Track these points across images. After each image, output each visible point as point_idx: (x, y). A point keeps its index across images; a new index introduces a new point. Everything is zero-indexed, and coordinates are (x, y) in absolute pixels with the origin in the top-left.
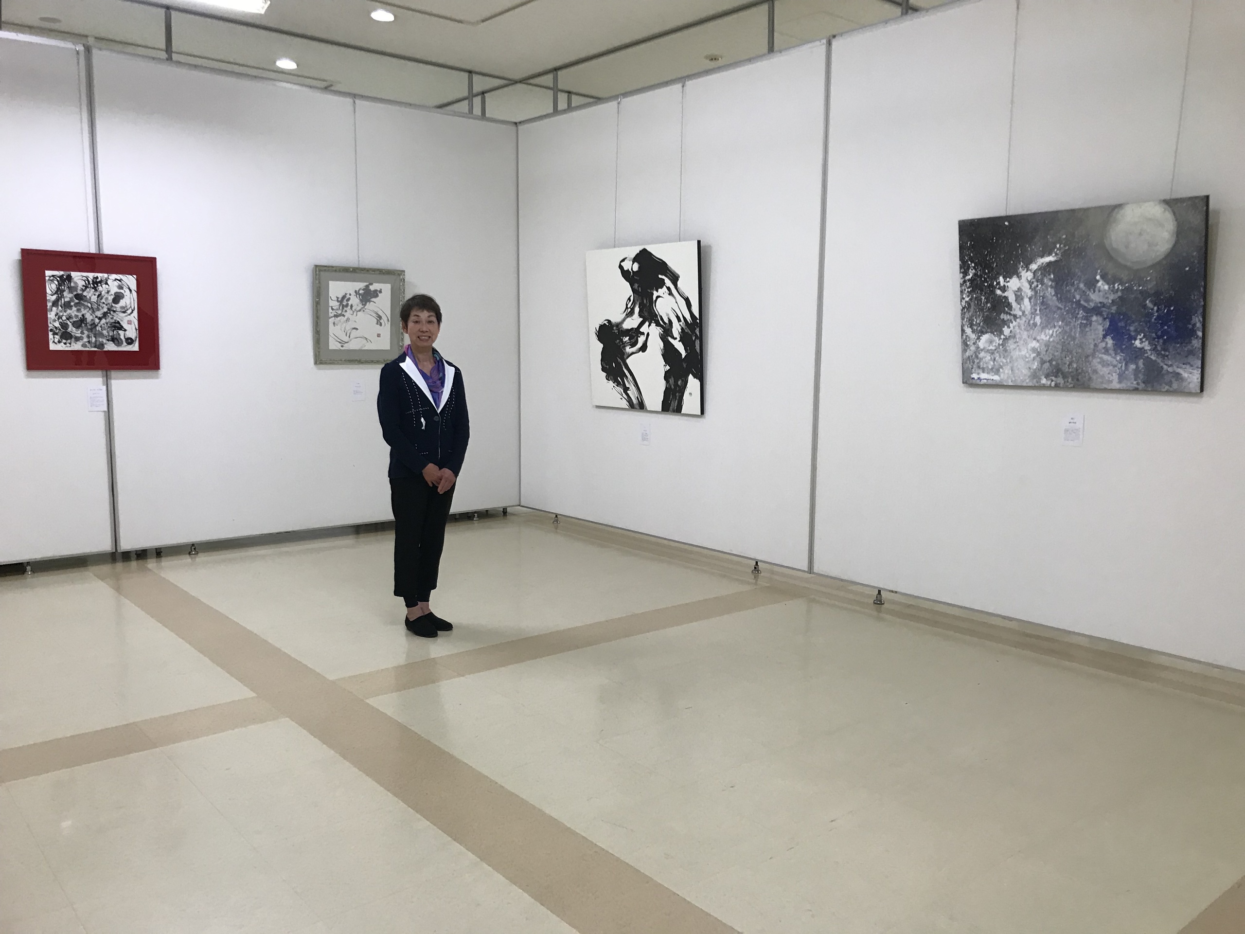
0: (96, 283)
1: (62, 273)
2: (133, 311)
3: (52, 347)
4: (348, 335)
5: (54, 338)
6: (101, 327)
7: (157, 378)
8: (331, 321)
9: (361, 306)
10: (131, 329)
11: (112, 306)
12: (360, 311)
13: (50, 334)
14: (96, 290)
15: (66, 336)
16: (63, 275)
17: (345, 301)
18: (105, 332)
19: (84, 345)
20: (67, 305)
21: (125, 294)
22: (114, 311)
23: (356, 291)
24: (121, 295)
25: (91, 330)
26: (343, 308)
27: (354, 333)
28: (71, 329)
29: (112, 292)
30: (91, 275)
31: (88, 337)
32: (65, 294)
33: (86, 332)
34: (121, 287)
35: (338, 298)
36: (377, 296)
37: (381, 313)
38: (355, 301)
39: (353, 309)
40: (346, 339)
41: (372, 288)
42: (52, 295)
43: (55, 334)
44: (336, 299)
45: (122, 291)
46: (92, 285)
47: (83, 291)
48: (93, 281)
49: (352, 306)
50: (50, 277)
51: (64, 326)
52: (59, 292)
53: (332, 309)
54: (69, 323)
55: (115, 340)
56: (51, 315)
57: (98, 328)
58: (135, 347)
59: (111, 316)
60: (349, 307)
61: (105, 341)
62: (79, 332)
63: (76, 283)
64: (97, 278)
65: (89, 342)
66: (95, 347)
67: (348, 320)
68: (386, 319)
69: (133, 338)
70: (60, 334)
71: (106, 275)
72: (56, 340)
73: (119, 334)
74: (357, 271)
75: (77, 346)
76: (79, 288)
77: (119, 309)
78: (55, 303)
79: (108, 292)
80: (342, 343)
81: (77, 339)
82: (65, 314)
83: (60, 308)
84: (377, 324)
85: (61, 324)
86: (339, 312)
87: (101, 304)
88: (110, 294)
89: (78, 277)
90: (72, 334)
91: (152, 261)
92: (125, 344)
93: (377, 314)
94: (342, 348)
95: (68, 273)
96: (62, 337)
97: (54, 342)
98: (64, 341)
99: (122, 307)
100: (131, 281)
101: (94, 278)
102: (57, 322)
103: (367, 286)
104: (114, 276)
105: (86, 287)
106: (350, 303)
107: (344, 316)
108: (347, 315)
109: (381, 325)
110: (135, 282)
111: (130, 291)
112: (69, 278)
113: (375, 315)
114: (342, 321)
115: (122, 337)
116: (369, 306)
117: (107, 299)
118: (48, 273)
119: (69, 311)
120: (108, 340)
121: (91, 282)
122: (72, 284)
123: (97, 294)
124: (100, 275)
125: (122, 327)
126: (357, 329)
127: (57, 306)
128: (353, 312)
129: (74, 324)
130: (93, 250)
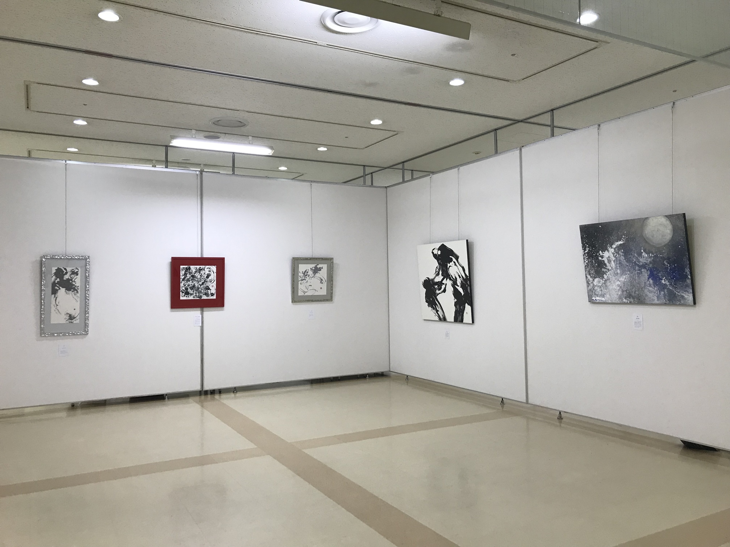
0: (200, 270)
1: (187, 266)
2: (214, 281)
3: (181, 298)
4: (307, 288)
5: (182, 294)
6: (201, 289)
7: (223, 311)
8: (300, 282)
9: (313, 275)
10: (213, 290)
11: (206, 280)
12: (312, 277)
13: (181, 292)
14: (200, 273)
15: (187, 293)
16: (187, 267)
17: (306, 273)
18: (202, 291)
19: (194, 297)
20: (188, 280)
21: (211, 274)
22: (207, 282)
23: (311, 268)
24: (209, 274)
25: (197, 290)
26: (305, 277)
27: (310, 288)
28: (189, 290)
29: (206, 274)
30: (198, 267)
31: (196, 293)
32: (188, 275)
33: (195, 291)
34: (210, 271)
35: (303, 272)
36: (321, 270)
37: (322, 278)
38: (310, 273)
39: (310, 276)
40: (306, 290)
41: (318, 266)
42: (182, 276)
43: (183, 292)
44: (302, 272)
45: (210, 273)
46: (198, 271)
47: (195, 273)
48: (199, 269)
49: (309, 275)
50: (182, 268)
51: (186, 289)
52: (185, 274)
53: (300, 277)
54: (189, 288)
55: (206, 294)
56: (182, 285)
57: (200, 289)
58: (214, 297)
59: (205, 284)
60: (308, 276)
61: (202, 295)
62: (192, 291)
63: (192, 270)
64: (200, 268)
65: (196, 295)
66: (198, 298)
67: (307, 282)
68: (324, 281)
69: (214, 293)
70: (184, 292)
71: (204, 266)
72: (183, 295)
73: (208, 292)
74: (312, 259)
75: (191, 298)
76: (193, 272)
77: (208, 281)
78: (183, 280)
79: (205, 273)
80: (304, 292)
81: (191, 294)
82: (187, 284)
83: (185, 281)
84: (320, 283)
85: (185, 288)
86: (303, 278)
87: (201, 279)
88: (205, 274)
89: (193, 268)
90: (190, 292)
91: (223, 259)
92: (210, 296)
93: (320, 278)
94: (304, 295)
95: (189, 266)
96: (185, 294)
97: (182, 296)
98: (186, 295)
99: (209, 280)
100: (214, 268)
101: (199, 268)
102: (184, 287)
103: (316, 266)
104: (207, 267)
105: (196, 272)
106: (308, 274)
107: (305, 280)
108: (307, 279)
109: (322, 283)
110: (215, 269)
111: (214, 272)
112: (190, 268)
113: (319, 279)
114: (304, 282)
115: (209, 293)
116: (317, 275)
117: (204, 276)
118: (182, 267)
119: (188, 282)
120: (203, 294)
121: (198, 270)
122: (191, 271)
123: (200, 274)
124: (202, 266)
125: (209, 288)
126: (311, 286)
127: (184, 281)
128: (310, 278)
129: (190, 288)
130: (199, 256)
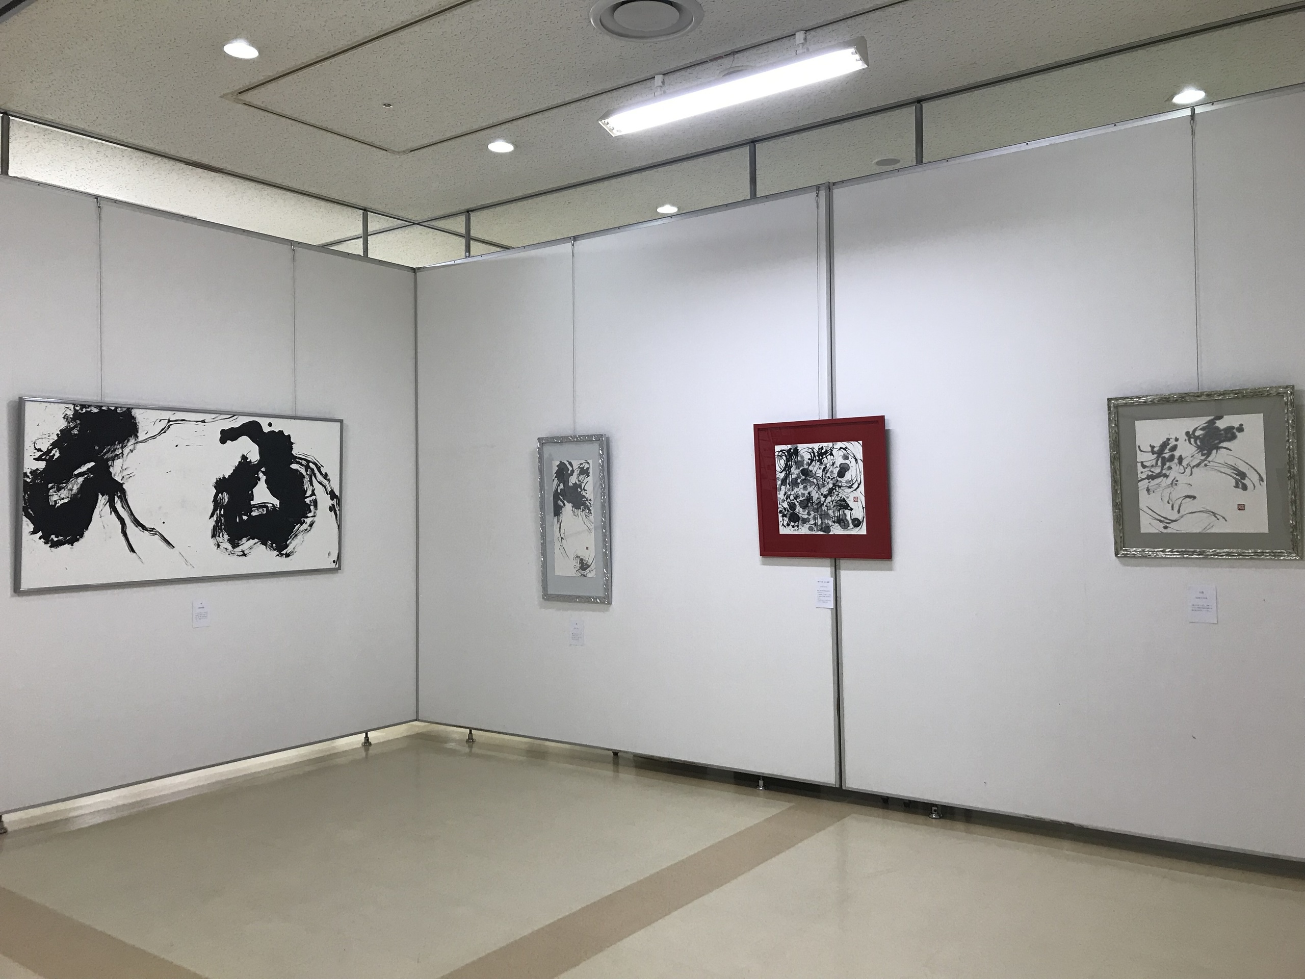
0: (822, 454)
1: (789, 446)
2: (859, 485)
3: (783, 531)
4: (1176, 508)
5: (783, 520)
6: (826, 506)
8: (1143, 485)
9: (1199, 457)
10: (858, 510)
11: (837, 481)
12: (1198, 465)
13: (780, 515)
14: (821, 463)
15: (794, 518)
16: (790, 449)
17: (1166, 451)
18: (831, 512)
19: (811, 529)
20: (795, 483)
21: (850, 465)
22: (840, 487)
23: (1187, 433)
24: (846, 466)
25: (816, 511)
26: (1163, 464)
27: (1189, 505)
28: (799, 509)
29: (837, 464)
30: (816, 446)
31: (815, 518)
32: (793, 470)
33: (812, 513)
34: (846, 457)
35: (1153, 447)
36: (1234, 437)
37: (1243, 468)
40: (1174, 515)
41: (1221, 424)
42: (781, 473)
43: (784, 516)
44: (1150, 449)
45: (847, 461)
46: (817, 458)
47: (809, 465)
48: (818, 452)
49: (1181, 459)
50: (779, 452)
51: (792, 506)
52: (787, 468)
53: (1144, 467)
54: (797, 504)
55: (841, 521)
56: (781, 496)
57: (824, 508)
58: (863, 530)
59: (836, 493)
61: (831, 523)
62: (806, 513)
63: (802, 457)
64: (822, 448)
65: (815, 524)
66: (821, 530)
67: (1174, 483)
69: (860, 518)
70: (788, 516)
71: (831, 444)
72: (785, 523)
73: (845, 514)
74: (1188, 399)
75: (804, 530)
76: (805, 462)
77: (844, 484)
78: (784, 482)
79: (833, 464)
80: (1166, 522)
81: (805, 521)
82: (793, 493)
83: (788, 486)
84: (1237, 486)
85: (789, 504)
87: (826, 479)
88: (835, 466)
89: (804, 450)
90: (800, 515)
91: (879, 421)
92: (851, 526)
93: (1235, 469)
94: (1165, 531)
95: (795, 446)
96: (790, 520)
97: (783, 525)
98: (792, 524)
99: (847, 482)
100: (856, 448)
101: (819, 449)
102: (786, 502)
103: (1212, 422)
104: (839, 445)
105: (812, 460)
106: (1177, 454)
108: (1173, 474)
109: (1245, 488)
110: (861, 449)
111: (856, 460)
112: (796, 450)
113: (1229, 471)
115: (848, 518)
116: (1219, 457)
117: (832, 472)
118: (778, 448)
119: (796, 489)
120: (834, 522)
121: (816, 454)
122: (799, 458)
123: (823, 467)
124: (824, 445)
125: (848, 505)
126: (1194, 498)
127: (785, 485)
128: (1185, 469)
129: (801, 503)
130: (825, 416)
